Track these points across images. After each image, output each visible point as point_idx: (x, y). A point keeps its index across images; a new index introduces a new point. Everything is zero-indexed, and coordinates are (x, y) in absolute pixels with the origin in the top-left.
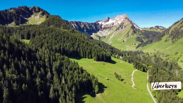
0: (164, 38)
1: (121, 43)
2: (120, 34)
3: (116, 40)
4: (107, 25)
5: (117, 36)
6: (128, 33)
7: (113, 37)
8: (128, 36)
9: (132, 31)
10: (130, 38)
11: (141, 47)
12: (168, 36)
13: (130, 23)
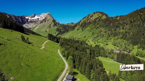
0: (76, 28)
1: (44, 33)
2: (44, 26)
3: (40, 31)
4: (33, 19)
5: (41, 27)
6: (50, 25)
7: (38, 28)
8: (50, 27)
9: (53, 23)
10: (52, 29)
11: (60, 35)
12: (79, 26)
13: (52, 18)
